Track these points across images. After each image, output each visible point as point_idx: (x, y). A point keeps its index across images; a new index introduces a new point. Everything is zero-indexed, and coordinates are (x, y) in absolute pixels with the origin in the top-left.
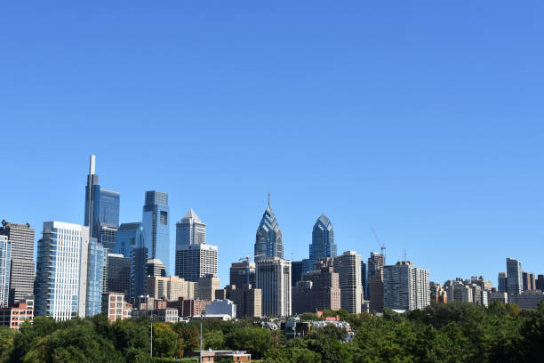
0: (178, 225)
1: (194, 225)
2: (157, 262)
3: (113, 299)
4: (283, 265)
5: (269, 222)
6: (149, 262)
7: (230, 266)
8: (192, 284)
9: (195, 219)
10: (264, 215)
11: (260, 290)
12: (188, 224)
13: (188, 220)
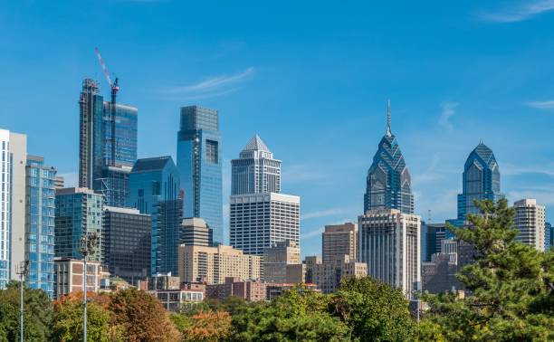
0: (234, 162)
1: (261, 161)
2: (199, 223)
3: (78, 269)
4: (405, 222)
5: (389, 156)
6: (185, 223)
7: (323, 230)
8: (256, 259)
9: (263, 151)
10: (380, 145)
11: (365, 265)
12: (252, 161)
13: (251, 154)
